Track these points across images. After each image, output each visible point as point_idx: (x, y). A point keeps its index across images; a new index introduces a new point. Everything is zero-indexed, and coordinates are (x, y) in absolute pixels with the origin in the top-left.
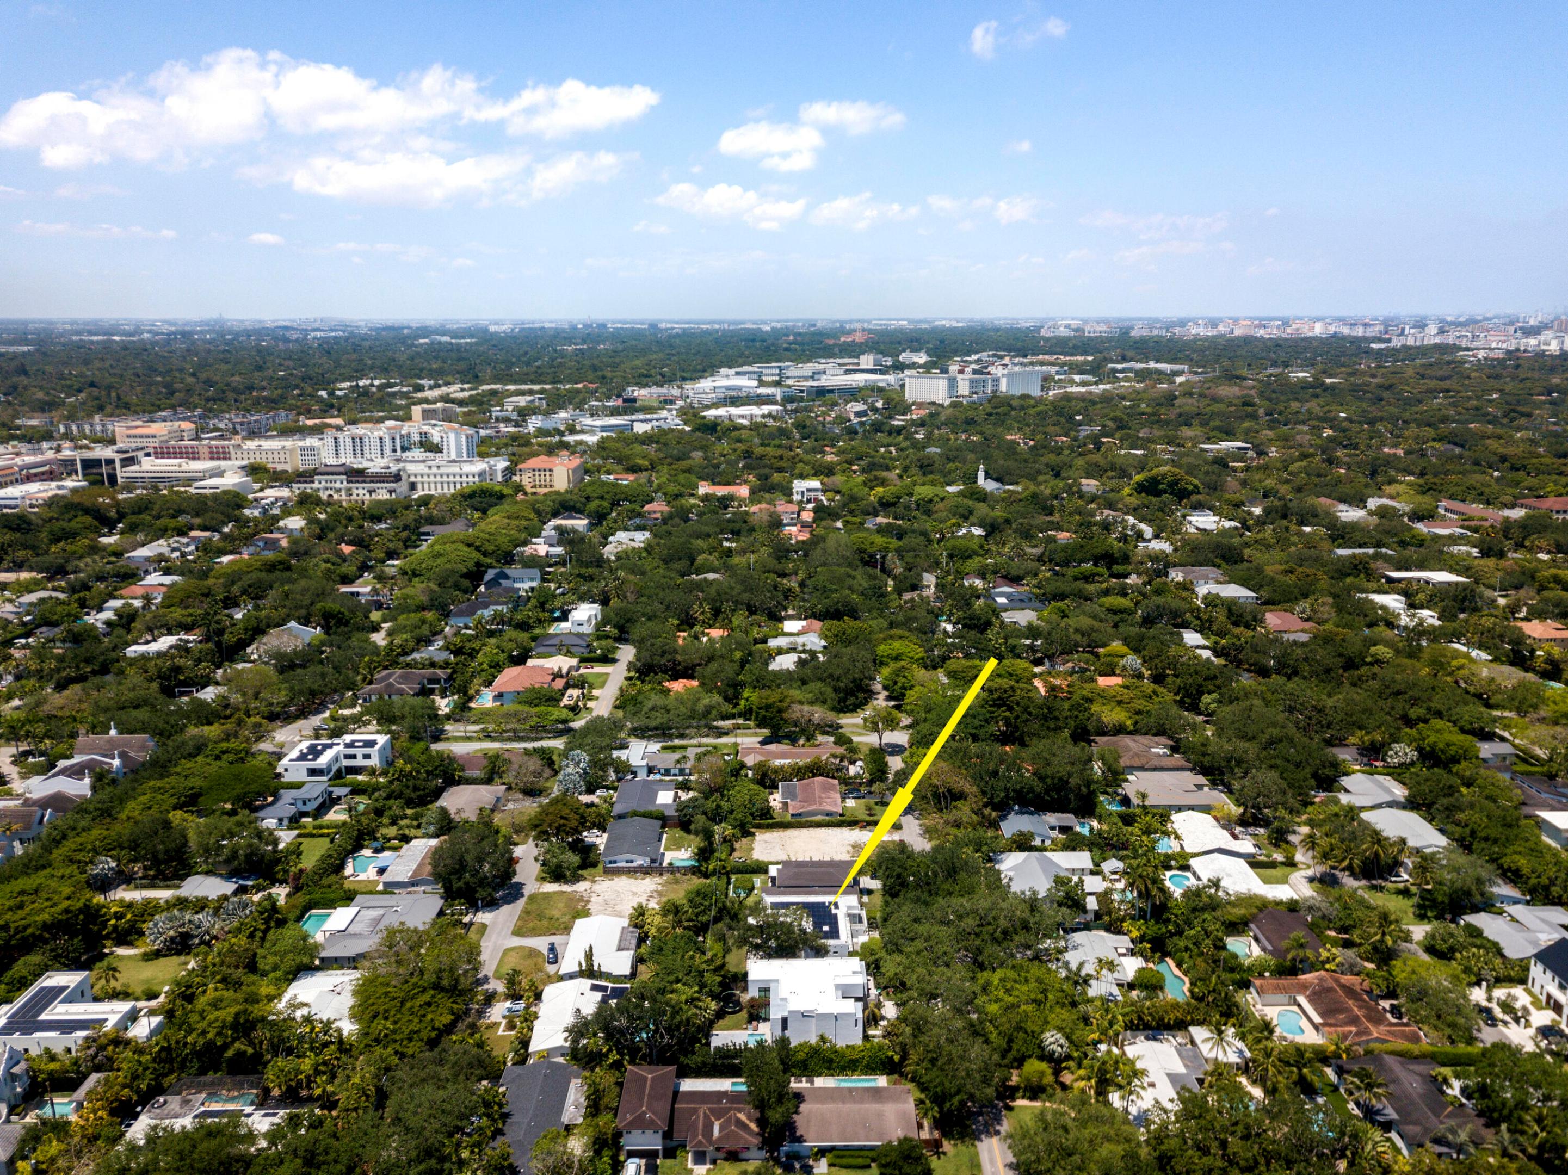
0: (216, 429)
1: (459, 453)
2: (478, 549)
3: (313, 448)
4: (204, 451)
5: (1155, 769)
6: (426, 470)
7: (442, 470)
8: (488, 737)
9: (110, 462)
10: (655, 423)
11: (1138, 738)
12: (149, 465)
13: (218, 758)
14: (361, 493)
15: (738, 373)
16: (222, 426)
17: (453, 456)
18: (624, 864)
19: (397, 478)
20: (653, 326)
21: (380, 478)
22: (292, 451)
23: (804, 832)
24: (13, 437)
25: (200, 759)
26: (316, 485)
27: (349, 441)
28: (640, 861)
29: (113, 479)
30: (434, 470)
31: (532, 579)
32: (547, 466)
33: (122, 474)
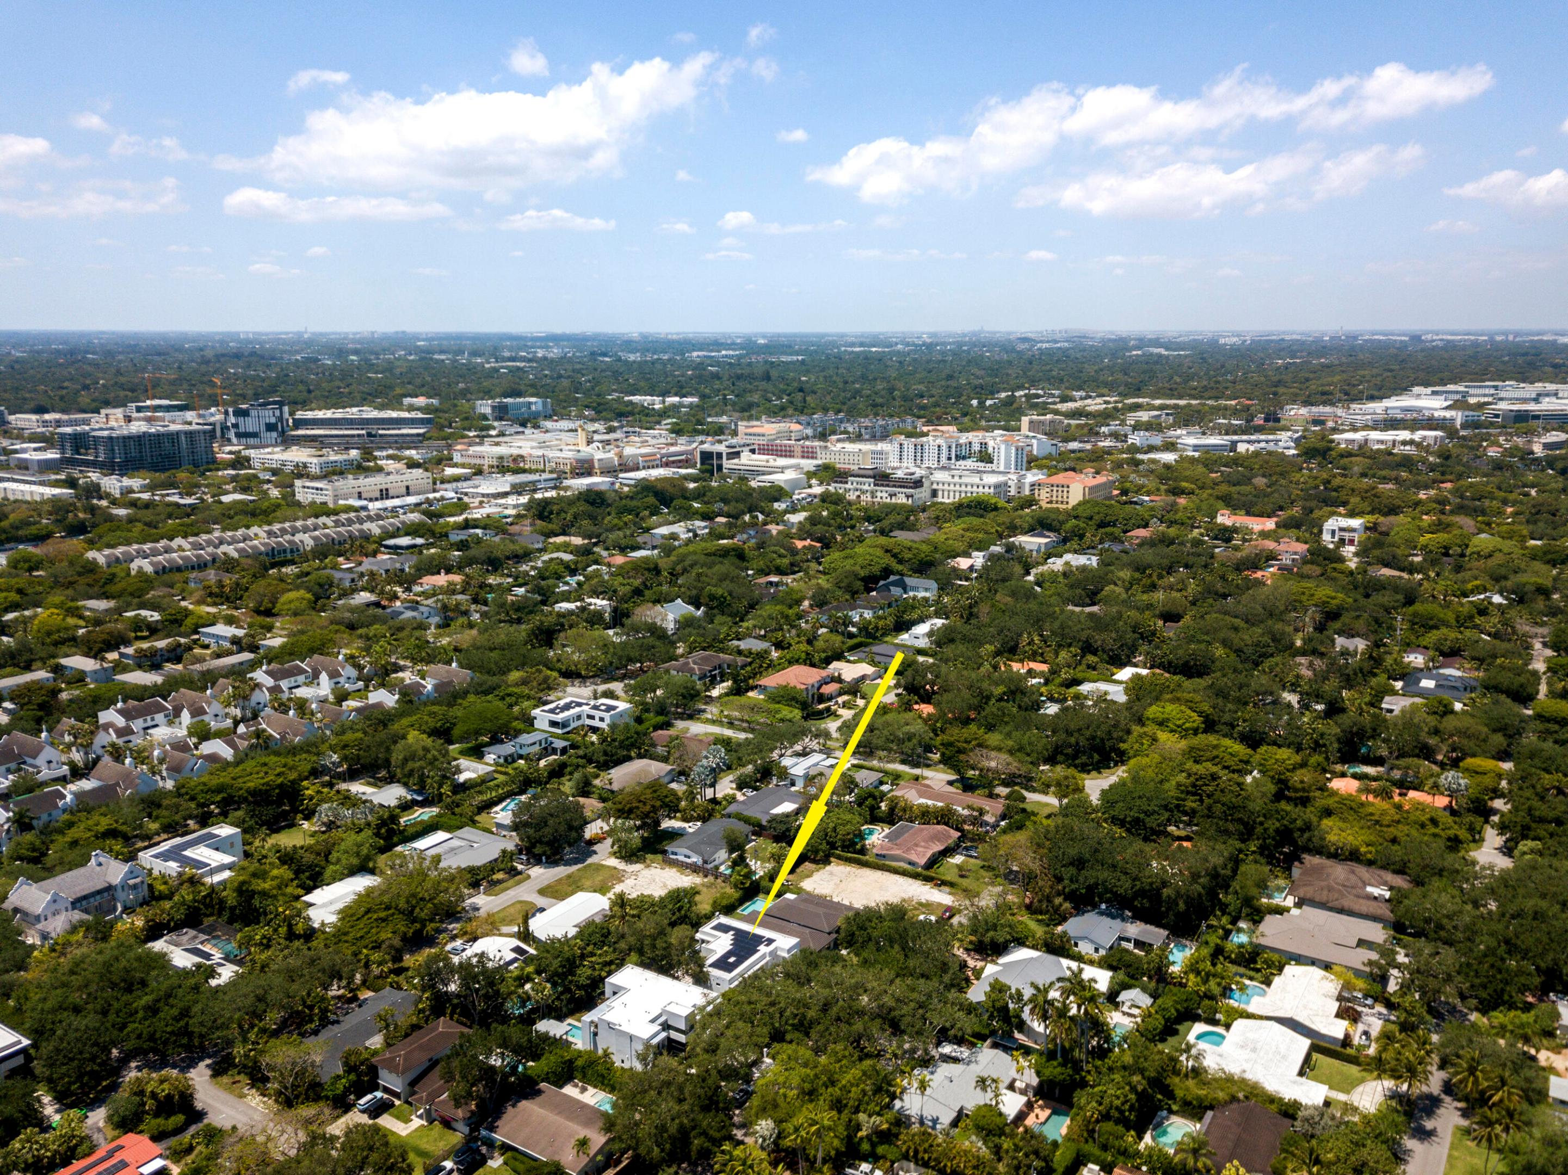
0: (846, 432)
1: (1007, 465)
2: (895, 556)
3: (881, 453)
4: (798, 450)
5: (1341, 911)
6: (949, 479)
7: (964, 480)
8: (731, 725)
9: (719, 455)
10: (1263, 445)
11: (1373, 869)
12: (747, 459)
13: (503, 699)
14: (882, 495)
15: (1434, 393)
16: (850, 429)
17: (1002, 469)
18: (681, 858)
19: (918, 484)
20: (1416, 338)
21: (902, 483)
22: (865, 454)
23: (878, 874)
24: (702, 432)
25: (490, 697)
26: (848, 486)
27: (912, 447)
28: (695, 859)
29: (720, 468)
30: (956, 479)
31: (926, 590)
32: (1065, 482)
33: (727, 464)
